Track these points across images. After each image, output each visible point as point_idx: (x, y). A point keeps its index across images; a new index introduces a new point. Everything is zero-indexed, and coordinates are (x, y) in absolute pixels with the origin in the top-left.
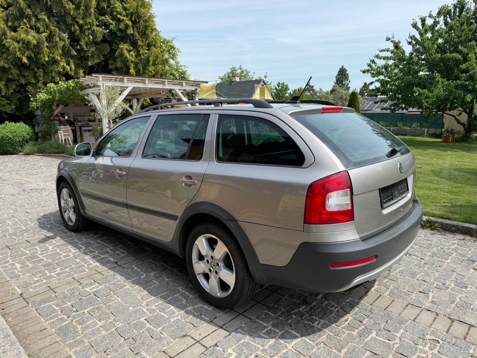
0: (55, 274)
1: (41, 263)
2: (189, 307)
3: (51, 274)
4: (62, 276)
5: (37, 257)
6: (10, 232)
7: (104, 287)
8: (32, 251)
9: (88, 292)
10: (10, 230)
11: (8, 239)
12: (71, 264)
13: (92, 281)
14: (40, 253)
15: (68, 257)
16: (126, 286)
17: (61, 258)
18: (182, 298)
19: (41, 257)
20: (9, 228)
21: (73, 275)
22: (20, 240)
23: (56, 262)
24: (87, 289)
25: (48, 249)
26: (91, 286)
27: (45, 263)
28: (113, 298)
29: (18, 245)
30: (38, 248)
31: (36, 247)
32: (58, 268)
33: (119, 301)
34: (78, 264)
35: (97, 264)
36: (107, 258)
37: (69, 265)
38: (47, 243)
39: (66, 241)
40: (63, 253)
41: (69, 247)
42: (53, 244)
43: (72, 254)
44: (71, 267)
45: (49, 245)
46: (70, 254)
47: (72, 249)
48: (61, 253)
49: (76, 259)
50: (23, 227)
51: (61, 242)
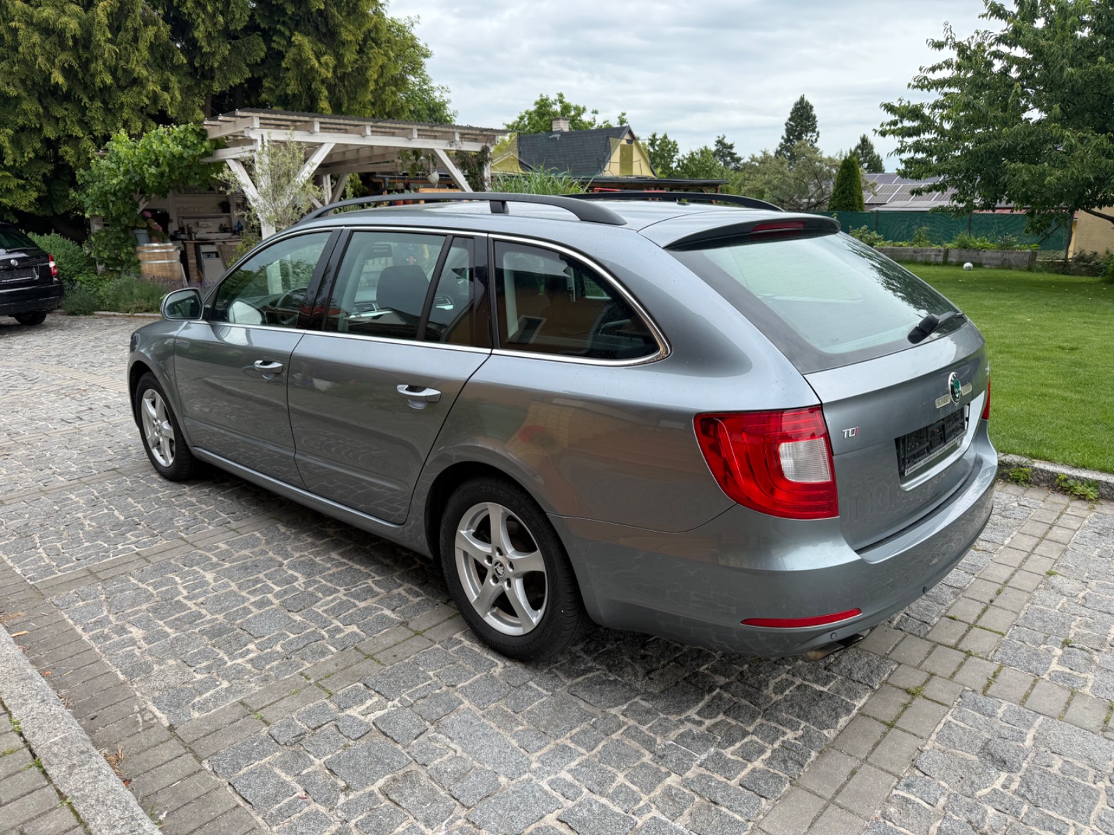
0: (247, 661)
1: (197, 625)
2: (668, 774)
3: (234, 662)
4: (271, 669)
5: (180, 606)
6: (87, 528)
7: (399, 705)
8: (164, 589)
9: (361, 724)
10: (87, 522)
11: (87, 548)
12: (284, 630)
13: (358, 684)
14: (185, 593)
15: (267, 608)
16: (461, 703)
17: (246, 611)
18: (634, 744)
19: (189, 603)
20: (80, 515)
21: (298, 667)
22: (120, 552)
23: (238, 622)
24: (354, 712)
25: (204, 583)
26: (362, 702)
27: (210, 625)
28: (438, 745)
29: (121, 570)
30: (177, 579)
31: (170, 575)
32: (251, 642)
33: (458, 755)
34: (301, 628)
35: (354, 628)
36: (376, 609)
37: (277, 632)
38: (198, 564)
39: (245, 557)
40: (249, 593)
41: (261, 576)
42: (214, 566)
43: (277, 596)
44: (284, 639)
45: (205, 570)
46: (270, 596)
47: (270, 583)
48: (244, 594)
49: (290, 614)
50: (116, 513)
51: (234, 561)
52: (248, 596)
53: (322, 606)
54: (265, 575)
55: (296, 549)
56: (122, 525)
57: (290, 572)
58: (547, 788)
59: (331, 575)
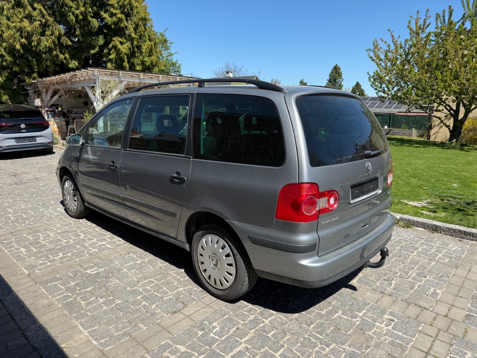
0: (58, 258)
2: (180, 288)
3: (54, 258)
5: (40, 242)
7: (103, 270)
8: (35, 238)
9: (89, 274)
11: (11, 225)
12: (72, 250)
13: (92, 264)
14: (42, 239)
16: (123, 270)
17: (62, 244)
18: (173, 280)
19: (43, 242)
21: (74, 260)
22: (22, 227)
23: (58, 247)
24: (88, 271)
25: (49, 236)
26: (92, 269)
29: (22, 232)
30: (41, 235)
34: (78, 250)
35: (96, 250)
39: (66, 229)
46: (71, 240)
47: (72, 237)
49: (76, 246)
50: (23, 215)
57: (80, 234)
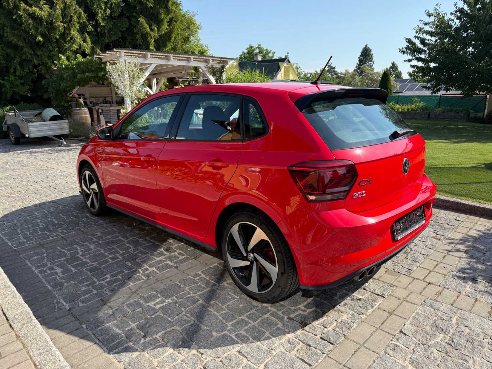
0: (106, 282)
1: (85, 267)
3: (100, 282)
4: (115, 286)
6: (41, 226)
7: (171, 302)
8: (72, 252)
9: (153, 309)
10: (41, 224)
11: (40, 235)
12: (123, 269)
14: (81, 253)
15: (116, 260)
17: (107, 261)
18: (274, 319)
19: (82, 258)
20: (38, 221)
22: (54, 236)
23: (103, 266)
24: (151, 304)
25: (91, 249)
26: (154, 300)
27: (91, 267)
29: (54, 244)
30: (78, 248)
31: (75, 246)
32: (107, 274)
34: (130, 269)
35: (154, 269)
36: (164, 261)
37: (119, 270)
38: (87, 241)
39: (108, 239)
40: (109, 254)
41: (114, 247)
42: (94, 242)
43: (121, 255)
44: (122, 273)
45: (90, 244)
46: (118, 255)
47: (118, 250)
48: (106, 254)
49: (127, 263)
50: (54, 220)
51: (103, 240)
52: (108, 255)
53: (140, 259)
54: (117, 246)
55: (131, 236)
56: (56, 225)
57: (128, 245)
58: (234, 337)
59: (145, 247)
